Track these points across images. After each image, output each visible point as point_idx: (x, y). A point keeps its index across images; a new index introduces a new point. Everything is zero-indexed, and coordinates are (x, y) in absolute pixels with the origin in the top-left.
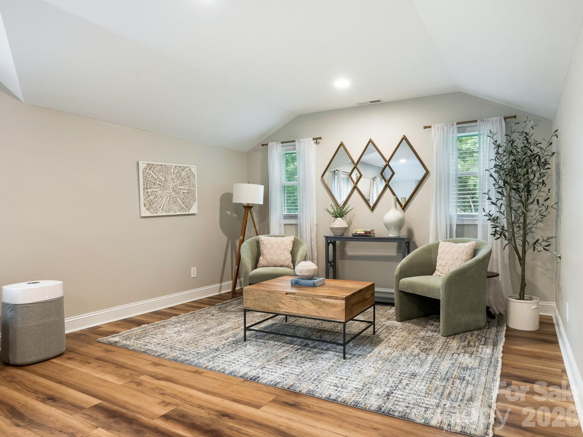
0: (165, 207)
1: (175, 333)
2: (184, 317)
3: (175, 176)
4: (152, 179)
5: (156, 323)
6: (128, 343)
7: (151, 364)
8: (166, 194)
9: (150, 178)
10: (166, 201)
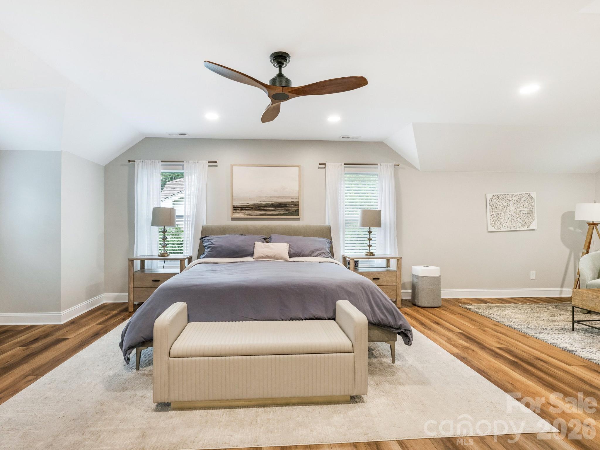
0: (507, 225)
1: (512, 313)
2: (522, 306)
3: (516, 201)
4: (497, 205)
5: (498, 304)
6: (478, 310)
7: (492, 324)
8: (508, 215)
9: (495, 204)
10: (508, 220)
